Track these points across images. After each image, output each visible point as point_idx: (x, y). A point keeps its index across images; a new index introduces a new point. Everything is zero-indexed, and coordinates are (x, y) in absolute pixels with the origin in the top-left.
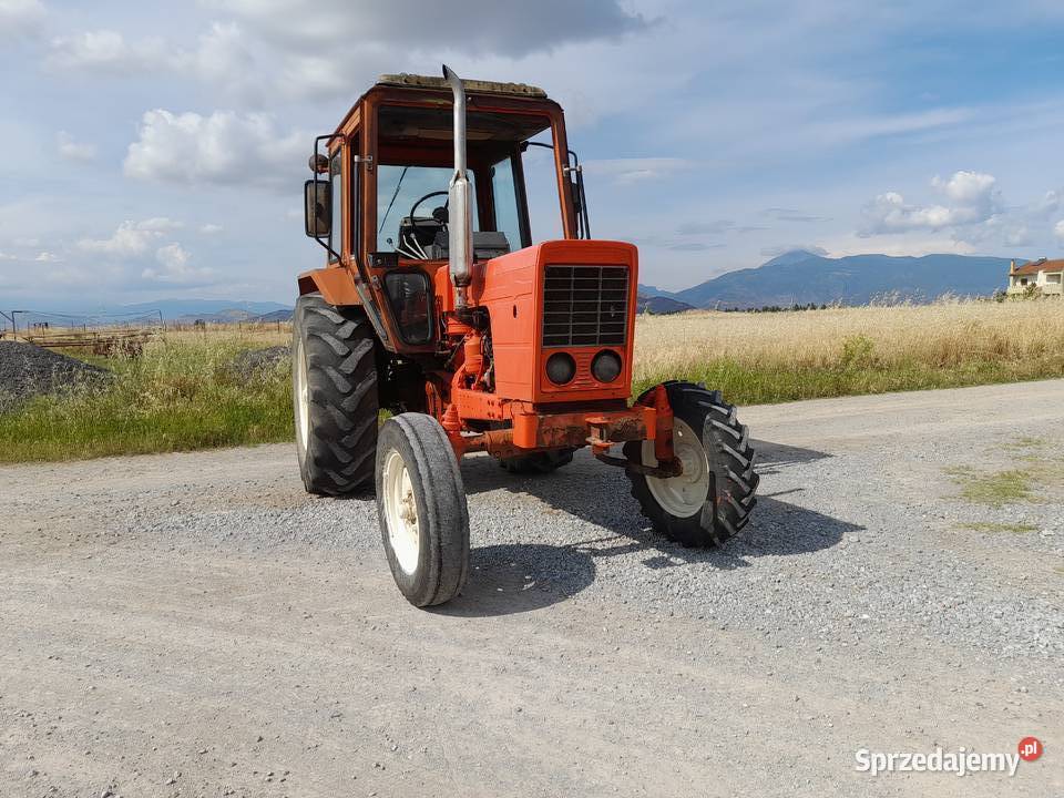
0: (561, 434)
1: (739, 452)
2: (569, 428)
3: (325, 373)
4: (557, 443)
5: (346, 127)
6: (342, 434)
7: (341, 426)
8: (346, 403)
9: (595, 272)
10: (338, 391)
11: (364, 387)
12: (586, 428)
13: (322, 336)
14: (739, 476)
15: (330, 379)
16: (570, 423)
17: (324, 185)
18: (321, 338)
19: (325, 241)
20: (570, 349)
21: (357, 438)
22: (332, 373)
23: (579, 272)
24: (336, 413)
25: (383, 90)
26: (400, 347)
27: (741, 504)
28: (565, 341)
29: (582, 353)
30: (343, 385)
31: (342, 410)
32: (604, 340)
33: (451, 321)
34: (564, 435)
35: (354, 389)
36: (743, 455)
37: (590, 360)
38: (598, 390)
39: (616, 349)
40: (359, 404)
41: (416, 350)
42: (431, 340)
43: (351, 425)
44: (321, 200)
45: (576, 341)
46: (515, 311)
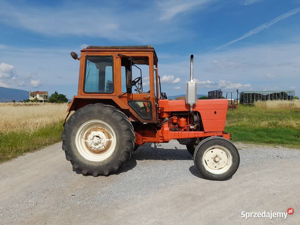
46: (215, 113)
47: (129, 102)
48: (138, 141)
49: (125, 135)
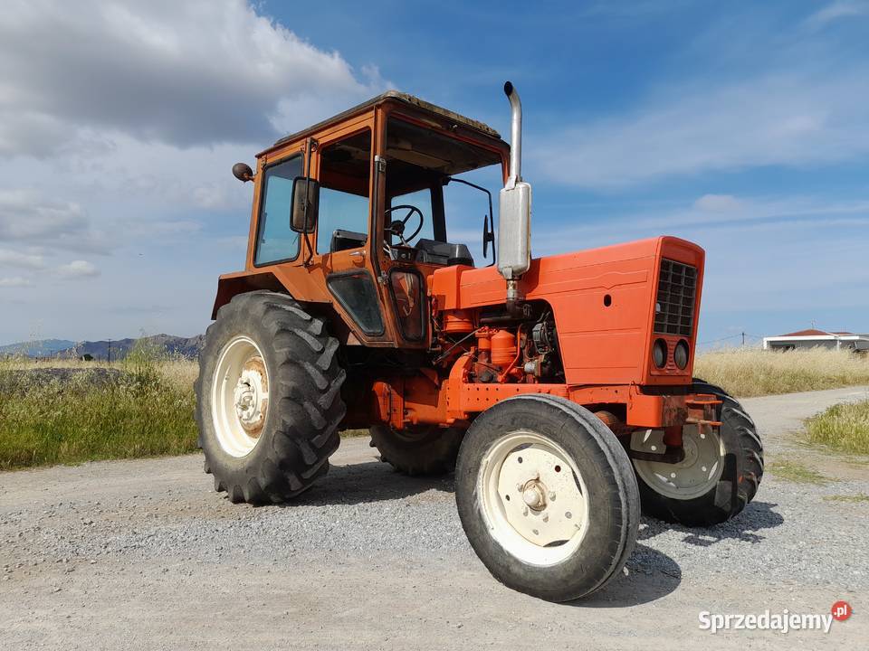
3: (301, 368)
5: (320, 134)
6: (315, 432)
7: (316, 424)
8: (324, 400)
9: (681, 268)
10: (316, 387)
11: (337, 384)
13: (295, 330)
15: (308, 375)
17: (313, 183)
18: (294, 333)
20: (665, 336)
21: (327, 437)
22: (310, 368)
24: (312, 410)
25: (393, 103)
26: (401, 342)
28: (662, 329)
29: (671, 341)
30: (320, 382)
31: (318, 407)
32: (681, 331)
33: (451, 318)
35: (329, 387)
37: (674, 348)
38: (677, 375)
39: (687, 339)
40: (334, 401)
41: (413, 346)
42: (424, 337)
43: (325, 422)
45: (668, 329)
46: (608, 301)
47: (329, 280)
48: (394, 417)
49: (283, 378)
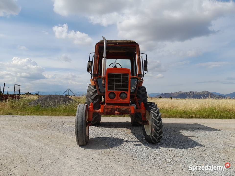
0: (109, 110)
1: (156, 119)
2: (111, 108)
4: (108, 112)
9: (120, 75)
11: (95, 102)
12: (115, 109)
14: (156, 125)
16: (111, 107)
17: (91, 62)
18: (89, 92)
19: (90, 73)
20: (114, 91)
22: (89, 99)
23: (116, 75)
27: (157, 133)
28: (113, 90)
29: (117, 92)
30: (91, 101)
32: (122, 90)
34: (110, 110)
36: (158, 120)
37: (119, 94)
38: (121, 101)
39: (126, 92)
44: (90, 65)
45: (116, 90)
